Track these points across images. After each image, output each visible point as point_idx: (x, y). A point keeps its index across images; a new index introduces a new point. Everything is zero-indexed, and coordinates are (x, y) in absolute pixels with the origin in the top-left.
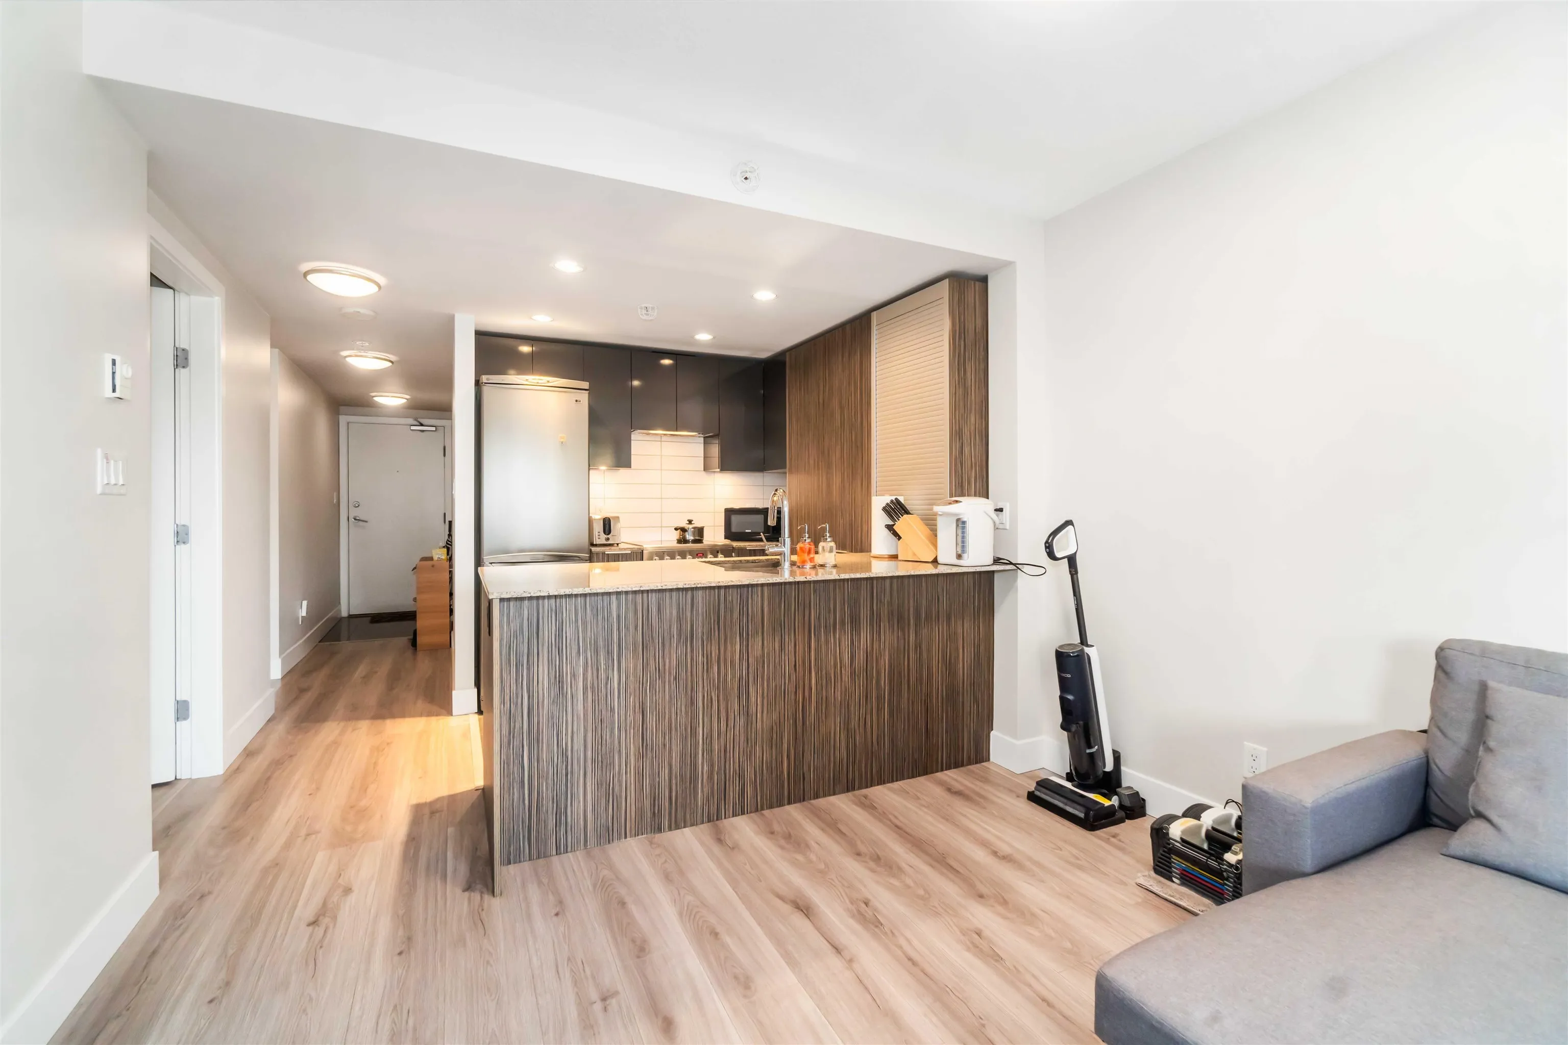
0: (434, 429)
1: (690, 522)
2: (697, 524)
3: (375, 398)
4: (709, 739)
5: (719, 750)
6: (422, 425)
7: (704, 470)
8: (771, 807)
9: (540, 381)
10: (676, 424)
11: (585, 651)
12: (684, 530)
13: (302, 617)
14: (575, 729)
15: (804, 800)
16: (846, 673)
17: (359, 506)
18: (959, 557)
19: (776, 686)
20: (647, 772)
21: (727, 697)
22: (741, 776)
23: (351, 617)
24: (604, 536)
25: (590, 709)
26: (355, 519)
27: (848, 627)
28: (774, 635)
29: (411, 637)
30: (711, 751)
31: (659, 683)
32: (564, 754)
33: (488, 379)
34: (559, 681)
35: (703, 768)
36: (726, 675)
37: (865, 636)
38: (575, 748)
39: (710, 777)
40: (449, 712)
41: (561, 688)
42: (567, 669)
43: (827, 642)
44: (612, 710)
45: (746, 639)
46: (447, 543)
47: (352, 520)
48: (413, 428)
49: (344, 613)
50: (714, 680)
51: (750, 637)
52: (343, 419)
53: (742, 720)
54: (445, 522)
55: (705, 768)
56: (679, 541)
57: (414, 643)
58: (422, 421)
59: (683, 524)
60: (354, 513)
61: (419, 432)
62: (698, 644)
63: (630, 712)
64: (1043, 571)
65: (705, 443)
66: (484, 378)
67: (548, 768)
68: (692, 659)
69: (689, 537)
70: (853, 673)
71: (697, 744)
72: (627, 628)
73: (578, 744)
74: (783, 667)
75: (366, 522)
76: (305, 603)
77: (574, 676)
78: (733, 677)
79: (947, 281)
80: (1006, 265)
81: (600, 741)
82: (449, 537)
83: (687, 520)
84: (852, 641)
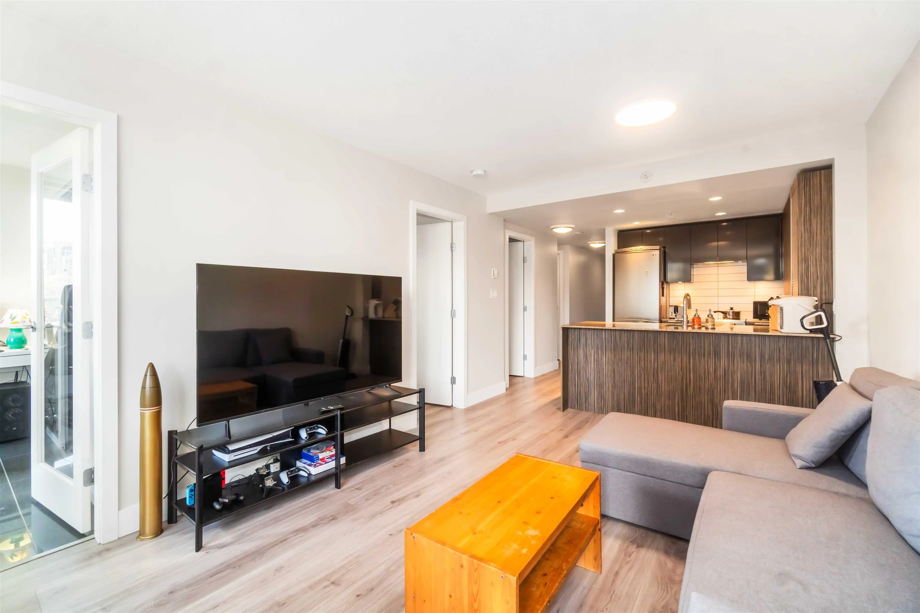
2: (736, 309)
4: (640, 388)
5: (645, 394)
7: (747, 281)
11: (594, 348)
14: (591, 373)
16: (712, 376)
18: (781, 328)
19: (672, 375)
20: (615, 394)
21: (649, 375)
22: (655, 407)
24: (674, 314)
25: (596, 367)
27: (712, 356)
28: (670, 353)
30: (641, 393)
31: (620, 364)
32: (587, 380)
33: (620, 251)
34: (586, 356)
35: (637, 398)
36: (648, 365)
37: (724, 361)
38: (591, 378)
39: (641, 403)
41: (587, 358)
42: (588, 353)
43: (700, 361)
44: (603, 369)
45: (656, 353)
50: (642, 367)
51: (659, 353)
53: (655, 385)
55: (639, 398)
62: (635, 352)
63: (610, 372)
64: (840, 338)
67: (583, 382)
68: (633, 357)
70: (716, 377)
71: (635, 389)
72: (608, 342)
73: (592, 378)
74: (675, 367)
77: (591, 355)
78: (651, 367)
79: (798, 177)
81: (599, 378)
83: (730, 308)
84: (715, 363)
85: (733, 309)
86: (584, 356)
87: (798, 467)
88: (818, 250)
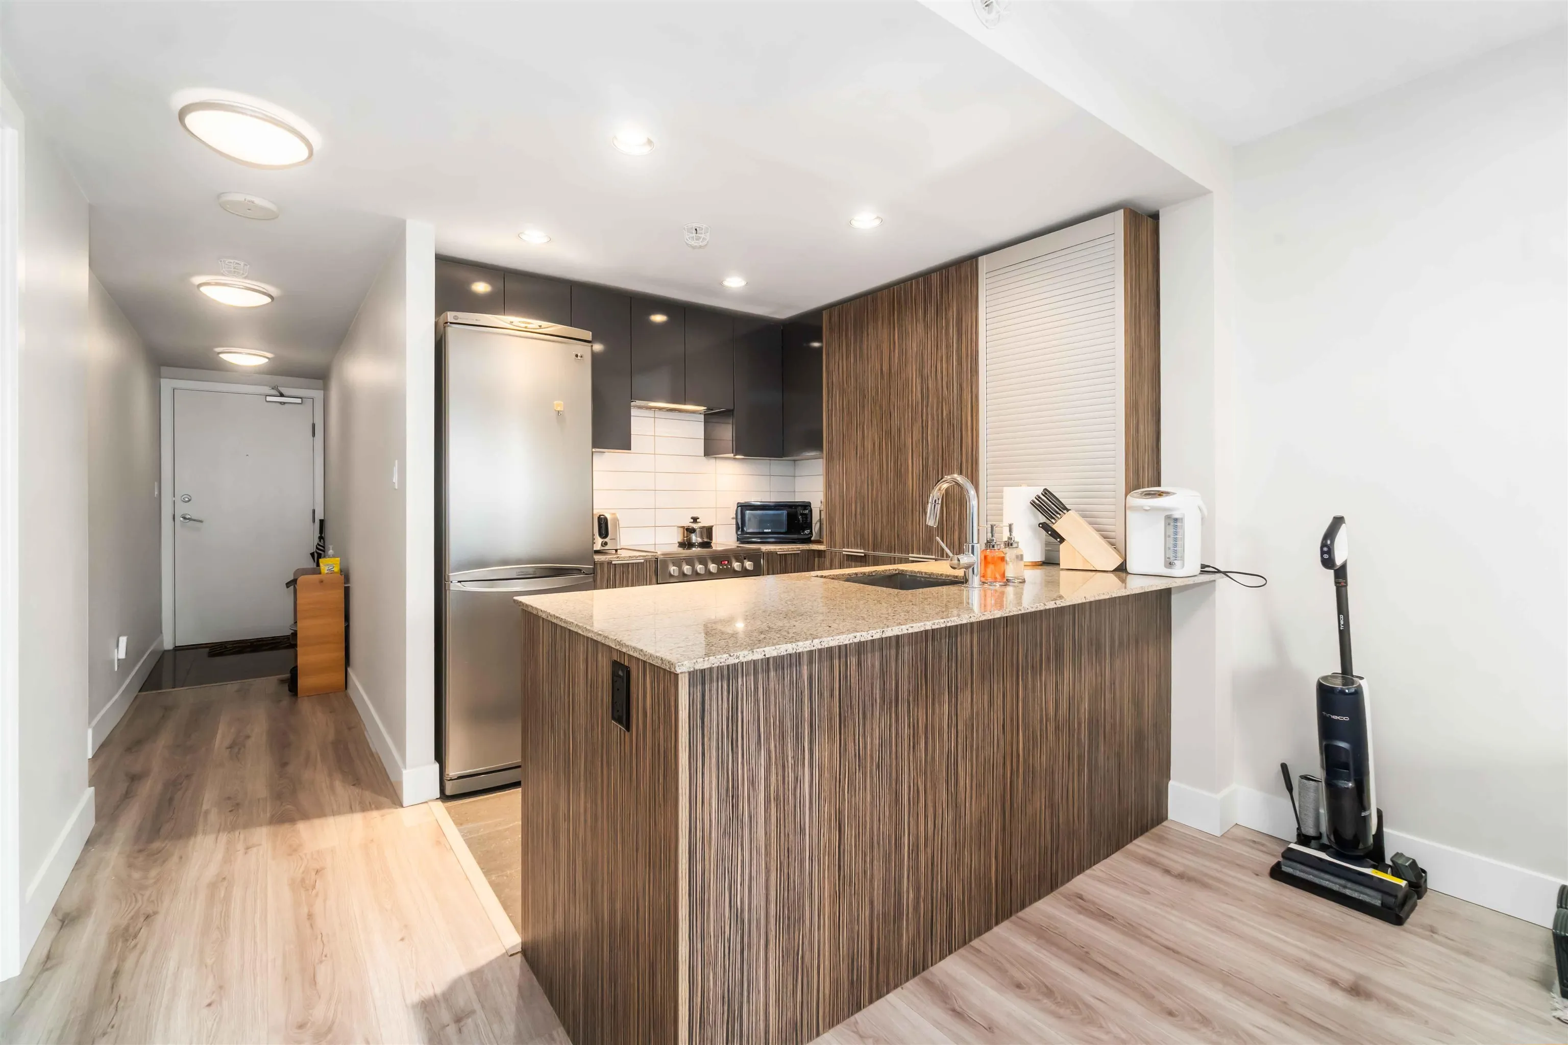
0: (299, 401)
1: (695, 520)
2: (704, 522)
3: (221, 356)
4: (915, 850)
5: (926, 865)
6: (282, 395)
7: (705, 456)
8: (979, 934)
9: (529, 326)
10: (684, 394)
11: (768, 739)
12: (691, 531)
13: (118, 660)
14: (754, 874)
15: (1011, 915)
17: (189, 500)
18: (1170, 564)
20: (845, 918)
21: (935, 784)
22: (949, 897)
23: (177, 649)
24: (599, 540)
25: (773, 835)
26: (185, 518)
27: (1052, 666)
30: (917, 868)
31: (859, 775)
32: (739, 919)
33: (456, 317)
35: (908, 897)
36: (934, 749)
37: (1067, 674)
38: (754, 903)
39: (916, 908)
41: (735, 807)
42: (743, 773)
43: (1034, 687)
44: (802, 830)
45: (954, 695)
46: (317, 548)
47: (179, 519)
48: (269, 399)
49: (168, 645)
50: (920, 761)
51: (959, 690)
52: (166, 385)
53: (950, 816)
54: (314, 521)
55: (911, 896)
56: (682, 545)
57: (292, 684)
58: (283, 390)
59: (688, 523)
60: (182, 509)
61: (279, 404)
63: (824, 830)
64: (1262, 582)
65: (706, 422)
66: (450, 316)
67: (716, 947)
68: (897, 734)
69: (695, 538)
70: (1057, 726)
71: (901, 864)
72: (821, 695)
73: (758, 900)
75: (201, 522)
76: (123, 640)
77: (752, 783)
78: (941, 753)
79: (1122, 211)
81: (786, 883)
82: (320, 541)
83: (692, 518)
85: (698, 520)
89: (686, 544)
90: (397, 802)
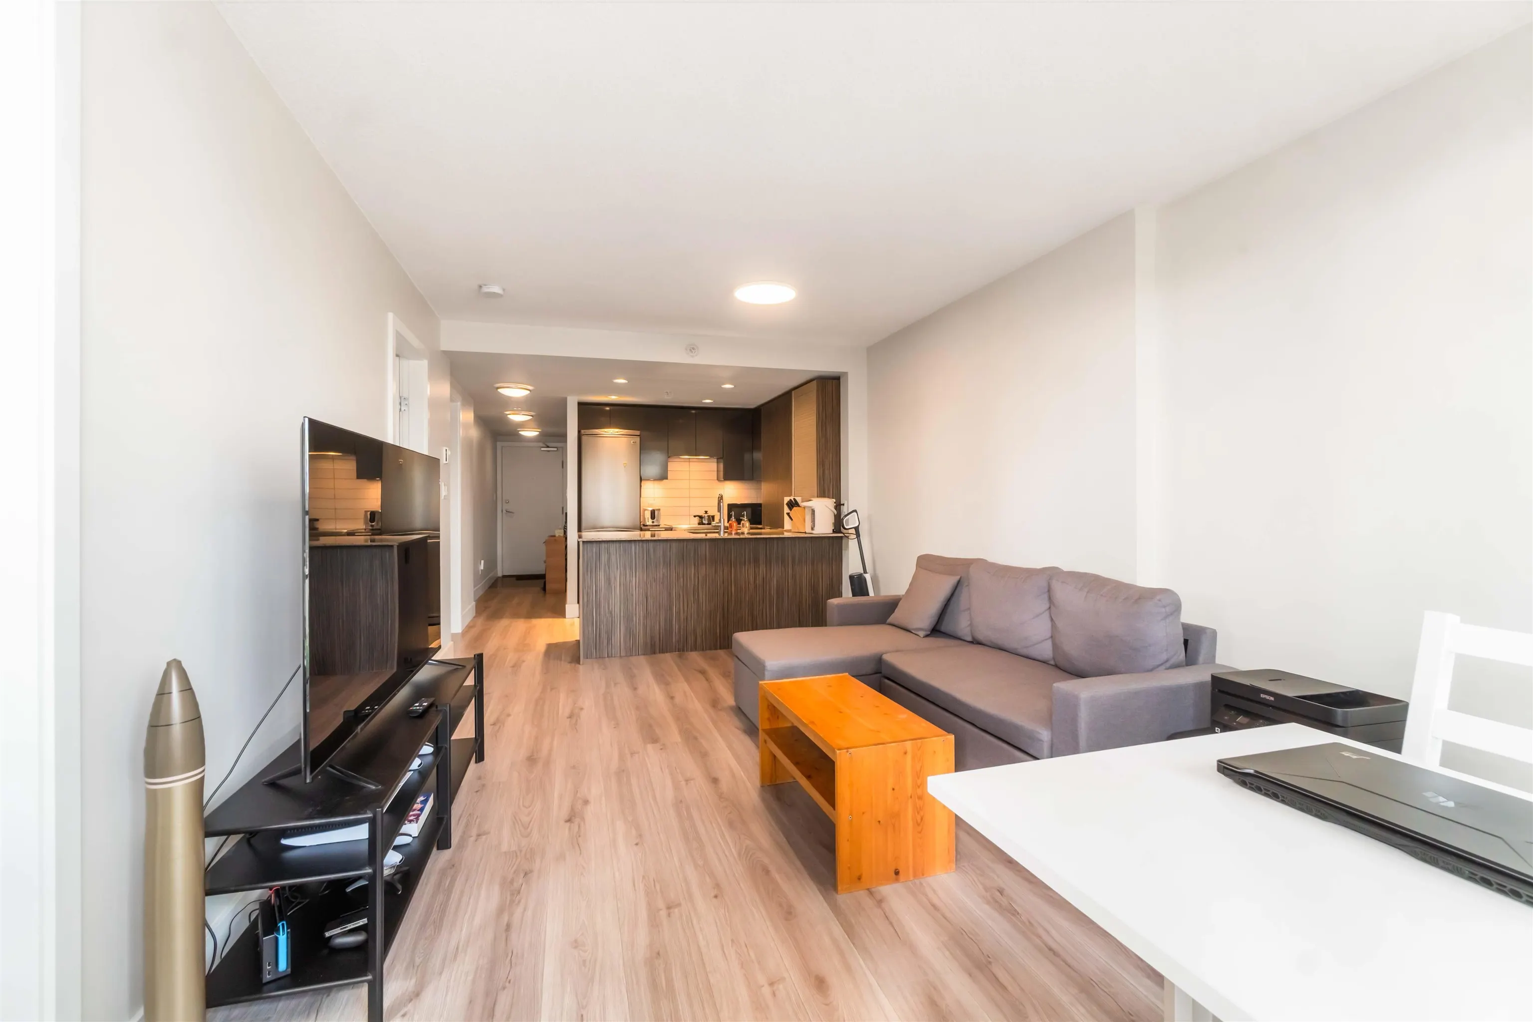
0: (556, 449)
1: (706, 512)
3: (520, 432)
4: (678, 613)
5: (684, 619)
6: (548, 447)
7: (716, 480)
8: (710, 649)
9: (615, 432)
10: (694, 451)
12: (701, 517)
13: (481, 570)
14: (616, 602)
15: (728, 648)
16: (752, 587)
17: (509, 502)
18: (812, 529)
19: (713, 591)
20: (649, 625)
21: (688, 594)
23: (504, 577)
24: (651, 521)
25: (622, 594)
26: (506, 511)
27: (752, 565)
28: (712, 565)
29: (542, 586)
30: (679, 620)
31: (654, 585)
33: (584, 432)
34: (608, 581)
36: (687, 583)
37: (762, 568)
39: (679, 633)
40: (565, 617)
42: (612, 576)
43: (741, 570)
44: (632, 595)
45: (697, 567)
46: (564, 526)
47: (505, 512)
48: (543, 449)
49: (500, 574)
50: (681, 586)
51: (699, 566)
52: (499, 444)
53: (695, 606)
54: (563, 513)
55: (677, 627)
56: (699, 524)
57: (544, 589)
58: (549, 444)
59: (702, 513)
60: (506, 507)
61: (547, 452)
62: (673, 567)
63: (641, 596)
65: (717, 462)
67: (604, 620)
68: (670, 574)
69: (705, 522)
70: (755, 587)
71: (673, 615)
73: (617, 610)
74: (717, 581)
75: (513, 513)
76: (482, 562)
78: (691, 584)
79: (815, 382)
80: (846, 374)
81: (627, 609)
82: (564, 523)
83: (704, 511)
84: (755, 571)
86: (606, 578)
87: (922, 636)
88: (831, 455)
89: (701, 523)
90: (564, 617)
